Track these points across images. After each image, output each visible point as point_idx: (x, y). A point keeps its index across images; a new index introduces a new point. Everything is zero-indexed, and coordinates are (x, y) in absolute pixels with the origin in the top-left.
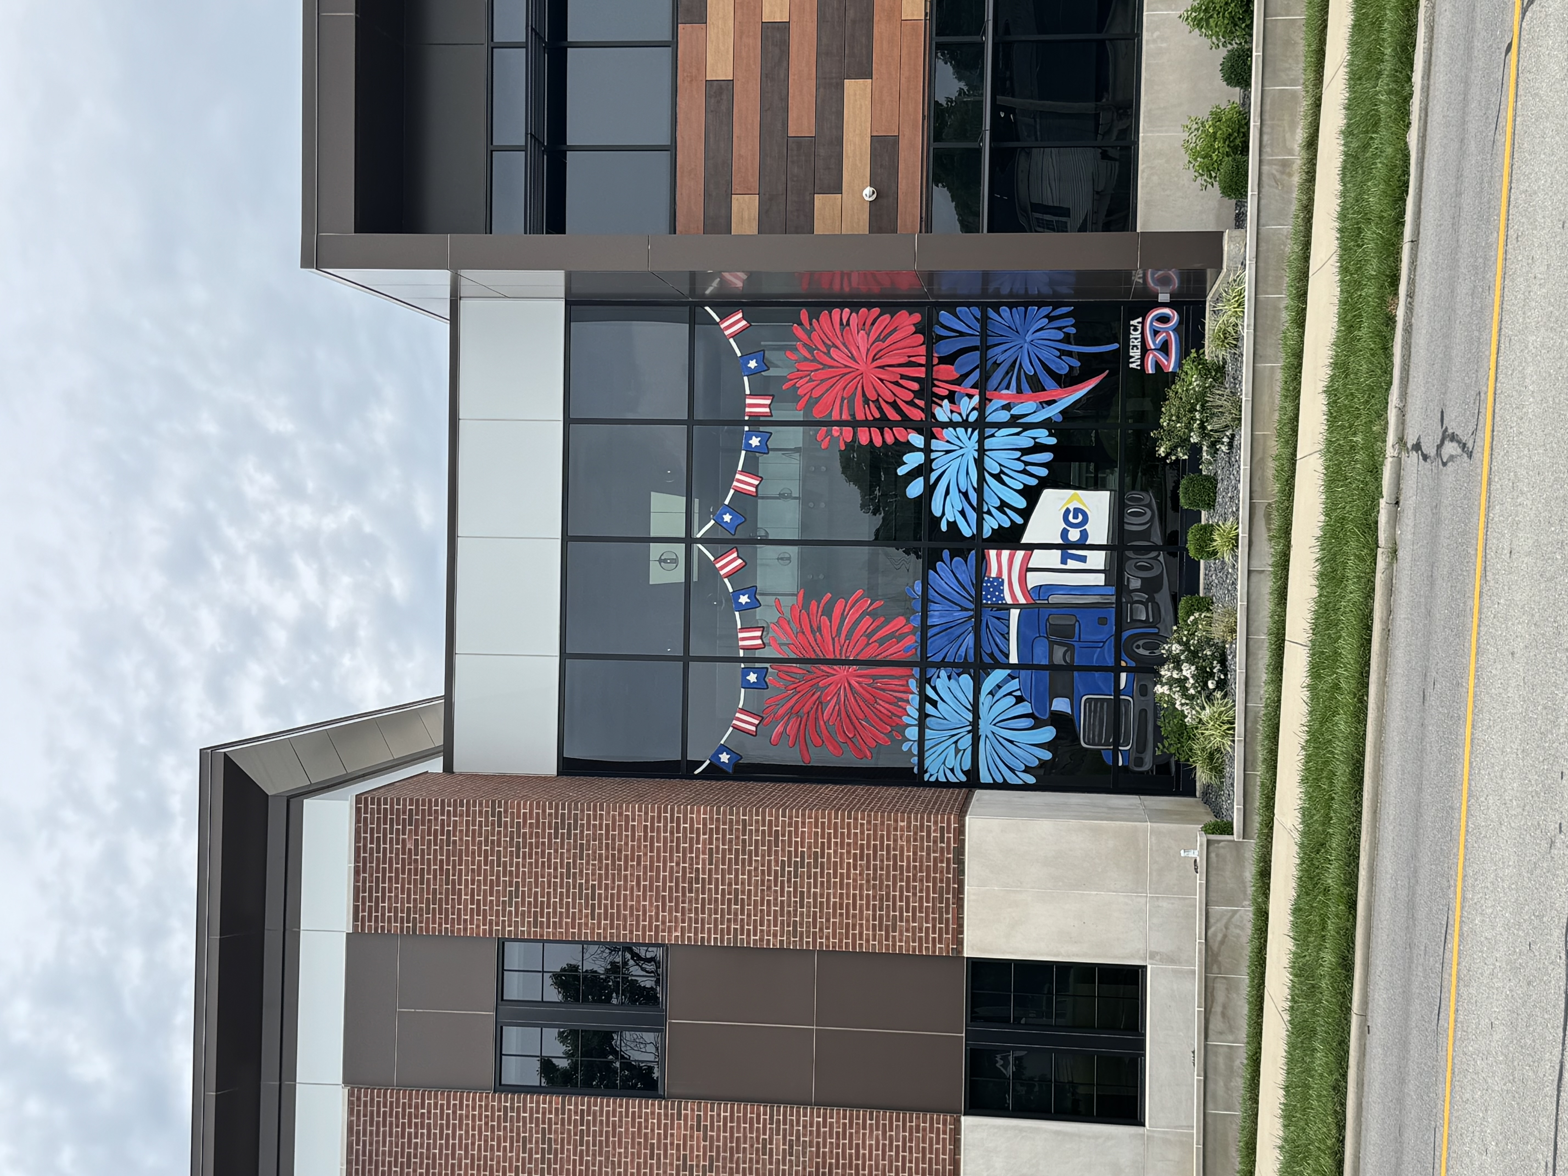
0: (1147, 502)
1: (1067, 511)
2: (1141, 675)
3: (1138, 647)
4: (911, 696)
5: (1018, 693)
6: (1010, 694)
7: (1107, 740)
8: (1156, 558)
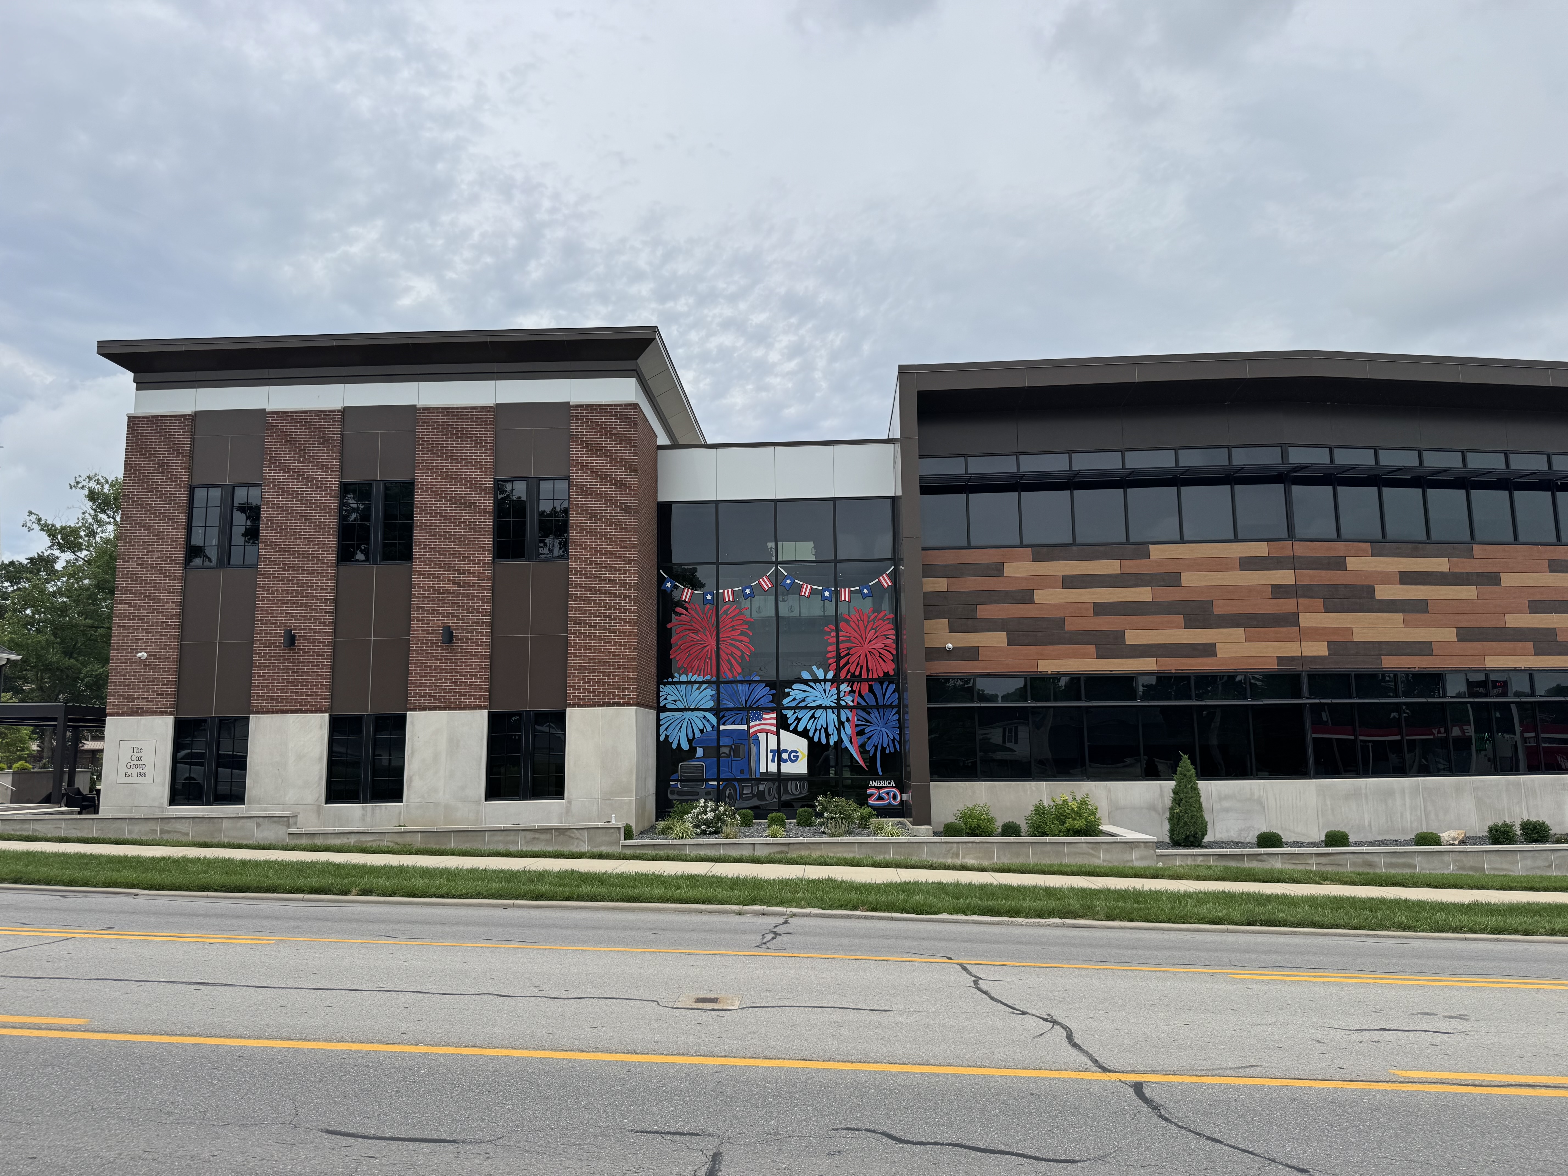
0: (803, 791)
1: (797, 752)
2: (716, 792)
3: (730, 790)
4: (702, 677)
5: (705, 730)
6: (705, 726)
7: (683, 776)
8: (774, 797)
